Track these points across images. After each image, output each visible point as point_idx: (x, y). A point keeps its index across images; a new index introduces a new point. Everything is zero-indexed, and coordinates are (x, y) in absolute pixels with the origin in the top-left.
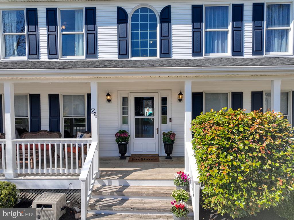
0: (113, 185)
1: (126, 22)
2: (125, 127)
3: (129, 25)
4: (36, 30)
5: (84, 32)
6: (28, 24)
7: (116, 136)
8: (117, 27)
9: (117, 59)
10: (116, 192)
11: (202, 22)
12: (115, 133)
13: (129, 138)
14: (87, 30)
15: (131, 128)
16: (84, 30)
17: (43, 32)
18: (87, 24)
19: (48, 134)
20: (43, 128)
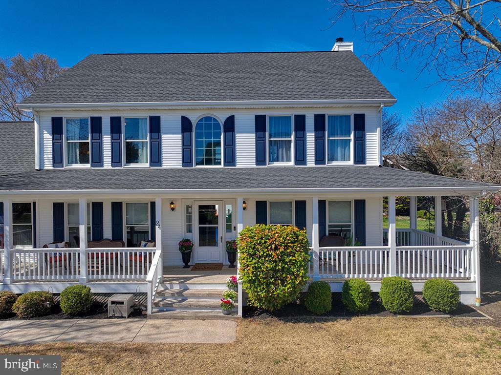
0: (174, 289)
1: (191, 131)
2: (189, 236)
3: (193, 134)
4: (100, 138)
5: (148, 140)
6: (92, 132)
7: (179, 244)
8: (181, 136)
9: (181, 167)
10: (176, 293)
11: (266, 132)
12: (179, 242)
13: (192, 247)
14: (151, 138)
15: (195, 236)
16: (148, 138)
17: (107, 140)
18: (151, 132)
19: (112, 243)
20: (105, 237)
